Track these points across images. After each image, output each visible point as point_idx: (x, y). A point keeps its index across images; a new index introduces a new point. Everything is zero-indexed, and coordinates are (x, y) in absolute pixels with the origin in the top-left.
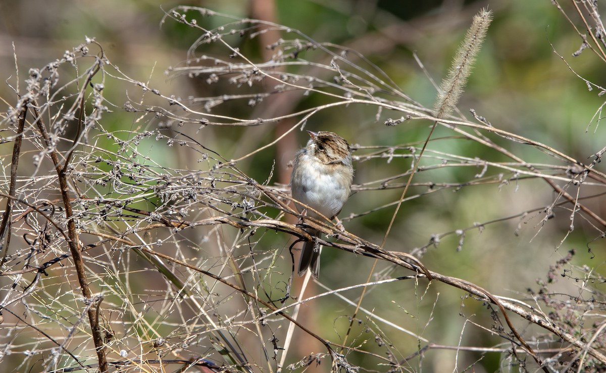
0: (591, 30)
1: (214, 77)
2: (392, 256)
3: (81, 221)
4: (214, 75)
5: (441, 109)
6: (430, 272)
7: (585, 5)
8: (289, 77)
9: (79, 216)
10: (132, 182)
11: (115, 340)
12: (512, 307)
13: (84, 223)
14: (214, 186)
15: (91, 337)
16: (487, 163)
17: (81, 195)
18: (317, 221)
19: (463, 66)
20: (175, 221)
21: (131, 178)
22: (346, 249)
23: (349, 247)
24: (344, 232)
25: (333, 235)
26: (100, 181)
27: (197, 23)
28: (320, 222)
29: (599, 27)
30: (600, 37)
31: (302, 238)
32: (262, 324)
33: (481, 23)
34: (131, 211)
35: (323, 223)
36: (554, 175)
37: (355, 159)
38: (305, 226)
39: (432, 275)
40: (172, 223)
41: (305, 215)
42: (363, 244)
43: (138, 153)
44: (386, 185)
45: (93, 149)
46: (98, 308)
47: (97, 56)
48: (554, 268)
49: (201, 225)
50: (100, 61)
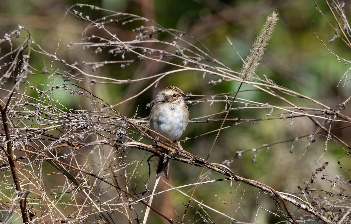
0: (340, 25)
1: (100, 49)
2: (212, 166)
3: (15, 142)
4: (99, 48)
5: (246, 75)
6: (237, 176)
7: (337, 10)
8: (147, 50)
9: (14, 139)
10: (48, 117)
11: (36, 219)
12: (288, 199)
13: (17, 144)
14: (100, 121)
15: (20, 216)
16: (273, 106)
17: (16, 126)
18: (165, 143)
19: (260, 48)
20: (75, 143)
21: (47, 115)
22: (183, 161)
23: (186, 160)
24: (182, 150)
25: (176, 152)
26: (27, 117)
27: (89, 18)
28: (167, 144)
29: (345, 24)
30: (346, 30)
31: (155, 154)
32: (130, 209)
33: (272, 21)
34: (46, 136)
35: (169, 145)
36: (315, 115)
37: (189, 103)
38: (158, 147)
39: (238, 178)
40: (73, 144)
41: (158, 139)
42: (194, 158)
43: (51, 99)
44: (209, 119)
45: (23, 96)
46: (26, 198)
47: (26, 38)
48: (314, 174)
49: (92, 145)
50: (27, 41)
